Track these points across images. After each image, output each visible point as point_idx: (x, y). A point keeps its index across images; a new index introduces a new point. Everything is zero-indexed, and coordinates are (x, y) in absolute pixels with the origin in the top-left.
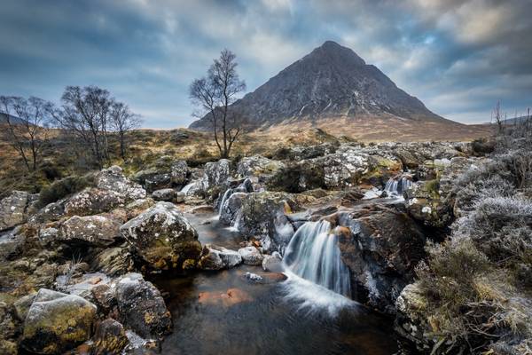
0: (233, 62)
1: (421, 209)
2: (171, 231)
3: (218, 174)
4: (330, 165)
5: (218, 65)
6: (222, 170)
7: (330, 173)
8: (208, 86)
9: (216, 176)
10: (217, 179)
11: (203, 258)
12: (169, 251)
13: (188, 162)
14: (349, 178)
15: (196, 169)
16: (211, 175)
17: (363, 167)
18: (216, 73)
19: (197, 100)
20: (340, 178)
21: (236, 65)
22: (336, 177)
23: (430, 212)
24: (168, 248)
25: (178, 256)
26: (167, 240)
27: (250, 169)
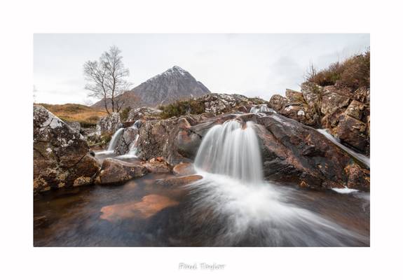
0: (119, 55)
1: (297, 112)
2: (56, 137)
3: (110, 123)
4: (209, 101)
5: (107, 54)
6: (114, 120)
7: (210, 106)
8: (100, 67)
9: (108, 125)
10: (109, 128)
11: (102, 172)
12: (53, 166)
13: (81, 123)
14: (225, 109)
15: (89, 129)
16: (104, 125)
17: (232, 101)
18: (106, 61)
19: (90, 77)
20: (217, 110)
21: (122, 57)
22: (214, 109)
23: (304, 114)
24: (51, 161)
25: (67, 173)
26: (49, 150)
27: (140, 114)
